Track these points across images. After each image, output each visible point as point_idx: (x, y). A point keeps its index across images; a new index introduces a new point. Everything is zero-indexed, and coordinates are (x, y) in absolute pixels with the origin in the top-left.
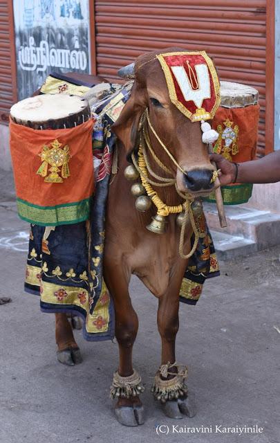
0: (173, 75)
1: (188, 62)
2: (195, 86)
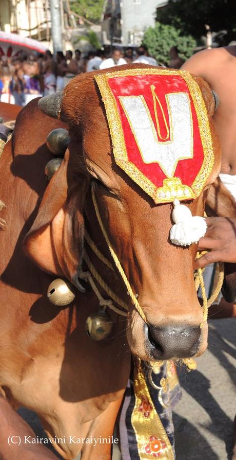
0: (122, 112)
1: (153, 88)
2: (164, 134)
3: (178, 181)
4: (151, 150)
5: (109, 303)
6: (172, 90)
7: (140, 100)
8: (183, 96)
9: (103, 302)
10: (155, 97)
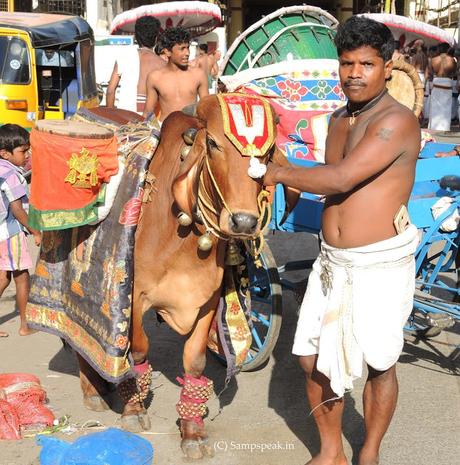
0: (229, 110)
3: (254, 146)
4: (242, 130)
5: (212, 229)
6: (255, 104)
7: (239, 106)
8: (261, 107)
9: (209, 229)
10: (246, 106)
